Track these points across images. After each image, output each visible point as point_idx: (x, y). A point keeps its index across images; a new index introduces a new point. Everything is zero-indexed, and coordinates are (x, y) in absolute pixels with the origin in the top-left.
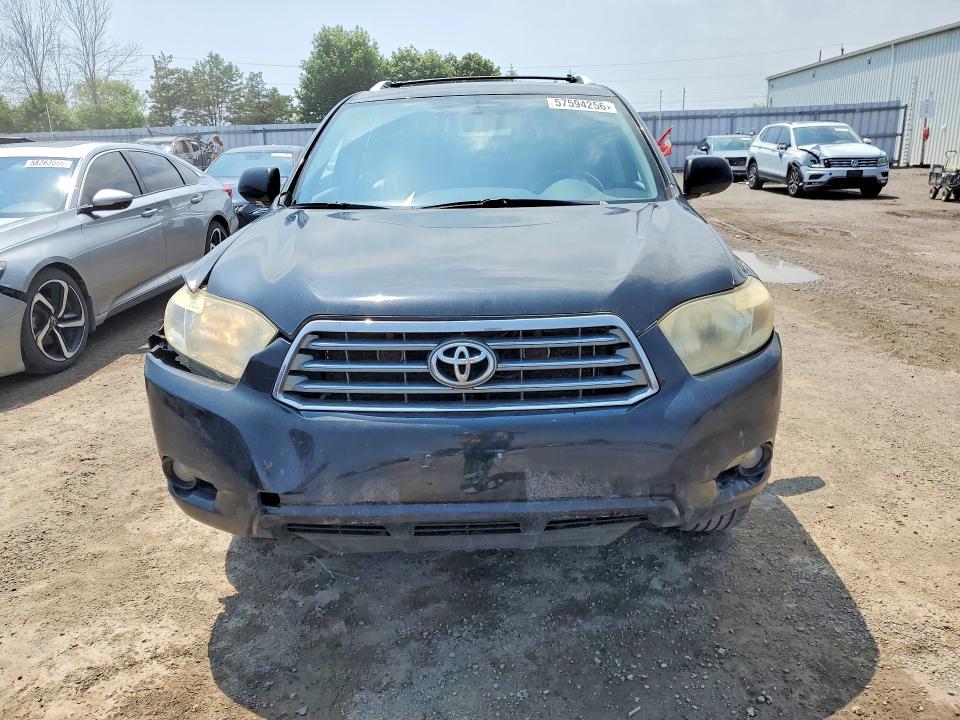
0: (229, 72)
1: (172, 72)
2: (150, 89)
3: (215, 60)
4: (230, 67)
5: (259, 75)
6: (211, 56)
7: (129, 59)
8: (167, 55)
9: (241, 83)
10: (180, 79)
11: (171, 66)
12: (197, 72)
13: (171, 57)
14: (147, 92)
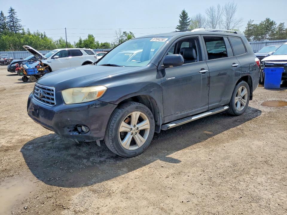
0: (272, 23)
1: (252, 25)
2: (245, 31)
3: (268, 20)
4: (273, 22)
5: (283, 24)
6: (267, 19)
7: (239, 23)
8: (252, 20)
9: (275, 27)
10: (254, 27)
11: (253, 24)
12: (261, 24)
13: (253, 21)
14: (244, 32)
